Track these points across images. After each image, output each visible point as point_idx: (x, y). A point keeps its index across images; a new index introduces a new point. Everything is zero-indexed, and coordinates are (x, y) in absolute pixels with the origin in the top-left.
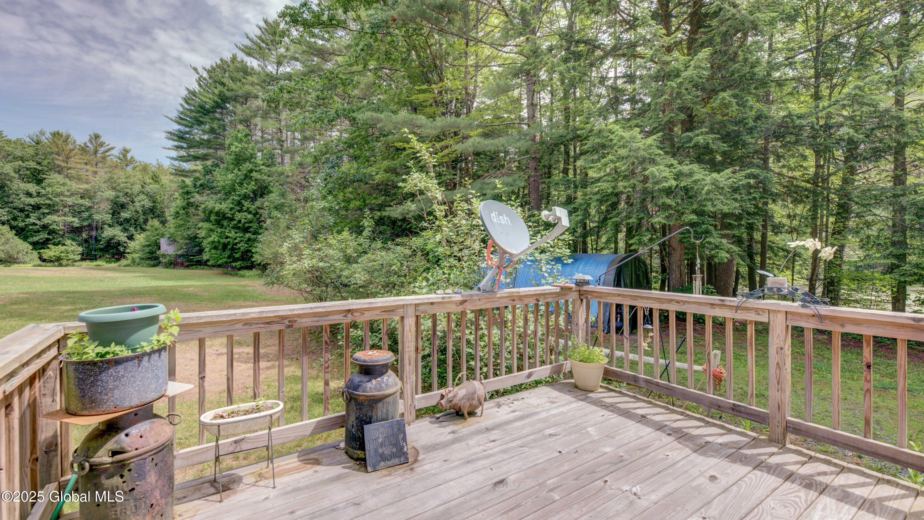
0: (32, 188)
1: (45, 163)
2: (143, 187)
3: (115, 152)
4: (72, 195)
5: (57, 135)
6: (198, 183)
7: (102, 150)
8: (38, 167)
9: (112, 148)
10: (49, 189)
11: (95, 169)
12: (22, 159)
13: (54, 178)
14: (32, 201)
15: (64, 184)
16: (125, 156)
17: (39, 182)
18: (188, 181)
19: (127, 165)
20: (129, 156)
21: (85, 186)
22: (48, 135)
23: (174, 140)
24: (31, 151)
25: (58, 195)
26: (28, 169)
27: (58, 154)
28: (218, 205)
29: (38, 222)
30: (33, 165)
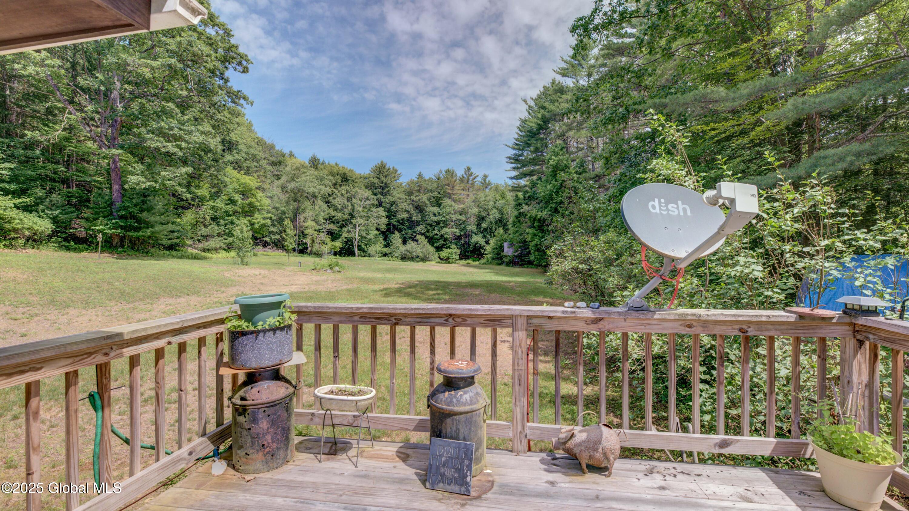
0: (436, 210)
1: (442, 191)
2: (495, 203)
3: (479, 179)
4: (455, 213)
5: (448, 171)
6: (527, 196)
7: (472, 178)
8: (439, 196)
9: (477, 176)
10: (444, 210)
11: (467, 193)
12: (432, 191)
13: (447, 202)
14: (436, 219)
15: (451, 206)
16: (485, 180)
17: (439, 205)
18: (520, 195)
19: (486, 188)
20: (487, 180)
21: (462, 206)
22: (444, 173)
23: (512, 163)
24: (435, 185)
25: (449, 213)
26: (434, 197)
27: (448, 185)
28: (540, 213)
29: (438, 233)
30: (436, 194)
